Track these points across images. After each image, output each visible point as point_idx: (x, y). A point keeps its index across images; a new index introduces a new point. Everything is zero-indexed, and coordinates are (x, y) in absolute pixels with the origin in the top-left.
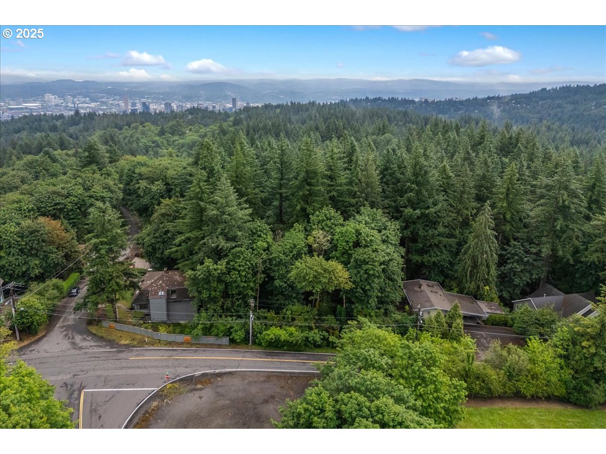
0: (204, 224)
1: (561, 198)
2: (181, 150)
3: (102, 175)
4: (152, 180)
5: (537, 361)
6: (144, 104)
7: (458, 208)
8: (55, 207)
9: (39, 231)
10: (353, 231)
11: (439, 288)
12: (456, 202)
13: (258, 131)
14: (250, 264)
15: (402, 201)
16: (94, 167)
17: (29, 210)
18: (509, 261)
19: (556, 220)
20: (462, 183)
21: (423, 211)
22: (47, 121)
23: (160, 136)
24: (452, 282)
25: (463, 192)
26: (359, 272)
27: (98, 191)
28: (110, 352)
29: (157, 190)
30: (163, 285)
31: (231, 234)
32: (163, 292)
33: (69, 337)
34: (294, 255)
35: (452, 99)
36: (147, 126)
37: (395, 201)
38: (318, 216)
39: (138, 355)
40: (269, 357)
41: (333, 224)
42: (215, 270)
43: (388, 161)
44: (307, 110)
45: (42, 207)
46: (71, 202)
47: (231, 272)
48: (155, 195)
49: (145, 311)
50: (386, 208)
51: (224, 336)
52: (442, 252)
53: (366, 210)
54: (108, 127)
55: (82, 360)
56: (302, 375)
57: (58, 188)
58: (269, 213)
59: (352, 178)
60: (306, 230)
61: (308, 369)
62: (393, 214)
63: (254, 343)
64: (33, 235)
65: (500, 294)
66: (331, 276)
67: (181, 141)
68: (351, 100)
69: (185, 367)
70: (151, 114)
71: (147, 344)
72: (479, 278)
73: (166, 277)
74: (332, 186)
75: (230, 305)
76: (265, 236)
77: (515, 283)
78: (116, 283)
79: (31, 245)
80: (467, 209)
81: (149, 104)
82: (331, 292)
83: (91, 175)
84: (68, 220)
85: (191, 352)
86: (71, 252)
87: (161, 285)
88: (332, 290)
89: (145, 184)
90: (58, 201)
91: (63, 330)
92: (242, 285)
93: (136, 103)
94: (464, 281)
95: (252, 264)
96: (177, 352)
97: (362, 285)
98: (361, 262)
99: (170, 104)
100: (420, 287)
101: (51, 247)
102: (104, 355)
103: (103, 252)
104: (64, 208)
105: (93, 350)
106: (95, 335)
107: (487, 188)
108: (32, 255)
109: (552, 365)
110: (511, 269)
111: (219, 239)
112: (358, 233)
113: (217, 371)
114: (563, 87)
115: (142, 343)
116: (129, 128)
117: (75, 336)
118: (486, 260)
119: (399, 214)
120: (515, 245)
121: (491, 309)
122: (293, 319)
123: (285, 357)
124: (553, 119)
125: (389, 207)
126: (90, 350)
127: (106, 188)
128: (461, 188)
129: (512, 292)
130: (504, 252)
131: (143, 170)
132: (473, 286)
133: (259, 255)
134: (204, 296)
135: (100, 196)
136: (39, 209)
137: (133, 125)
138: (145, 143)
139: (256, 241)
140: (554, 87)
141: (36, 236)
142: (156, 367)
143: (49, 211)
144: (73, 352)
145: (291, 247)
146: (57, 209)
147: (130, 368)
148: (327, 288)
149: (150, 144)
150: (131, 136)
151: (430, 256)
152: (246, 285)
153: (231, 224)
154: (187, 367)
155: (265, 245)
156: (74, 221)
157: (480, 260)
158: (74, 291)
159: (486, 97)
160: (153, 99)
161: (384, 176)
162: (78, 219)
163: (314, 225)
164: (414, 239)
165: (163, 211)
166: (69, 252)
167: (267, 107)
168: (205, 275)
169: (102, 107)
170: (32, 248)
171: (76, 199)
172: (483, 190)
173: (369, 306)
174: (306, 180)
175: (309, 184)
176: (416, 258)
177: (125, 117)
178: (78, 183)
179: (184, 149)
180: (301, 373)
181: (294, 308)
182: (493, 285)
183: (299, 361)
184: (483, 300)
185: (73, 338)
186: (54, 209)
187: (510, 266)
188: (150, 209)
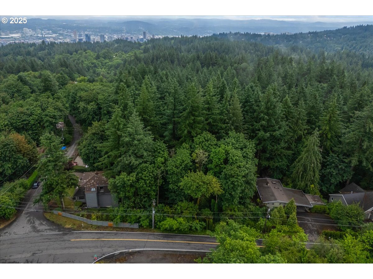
0: (121, 146)
1: (368, 126)
2: (110, 70)
3: (54, 99)
4: (88, 102)
5: (351, 252)
6: (87, 35)
7: (295, 129)
8: (23, 123)
9: (10, 144)
10: (224, 151)
11: (280, 184)
12: (293, 125)
13: (160, 58)
14: (153, 174)
15: (257, 126)
16: (48, 93)
17: (5, 125)
18: (328, 167)
19: (363, 141)
20: (298, 113)
21: (272, 133)
22: (24, 48)
23: (97, 60)
24: (288, 179)
25: (299, 119)
26: (227, 183)
27: (51, 112)
28: (58, 234)
29: (92, 109)
30: (95, 183)
31: (139, 154)
32: (94, 189)
33: (31, 222)
34: (183, 168)
35: (285, 34)
36: (88, 52)
37: (252, 125)
38: (199, 139)
39: (77, 238)
40: (166, 239)
41: (209, 144)
42: (128, 180)
43: (248, 96)
44: (192, 42)
45: (14, 123)
46: (33, 119)
47: (139, 180)
48: (90, 112)
49: (83, 201)
50: (246, 130)
51: (135, 223)
52: (282, 159)
53: (232, 133)
54: (63, 53)
55: (39, 241)
56: (188, 253)
57: (24, 109)
58: (166, 133)
59: (223, 110)
60: (191, 148)
61: (192, 249)
62: (250, 134)
63: (155, 227)
64: (6, 147)
65: (321, 188)
66: (208, 186)
67: (110, 63)
68: (220, 34)
69: (108, 247)
70: (91, 43)
71: (83, 228)
72: (308, 179)
73: (97, 177)
74: (209, 115)
75: (139, 201)
76: (163, 153)
77: (331, 182)
78: (61, 186)
79: (5, 154)
80: (301, 130)
81: (90, 35)
82: (208, 197)
83: (47, 99)
84: (32, 131)
85: (113, 234)
86: (33, 157)
87: (93, 183)
88: (208, 196)
89: (83, 105)
90: (24, 119)
91: (27, 216)
92: (147, 189)
93: (81, 35)
94: (297, 180)
95: (154, 175)
96: (103, 235)
97: (229, 191)
98: (229, 176)
99: (104, 36)
100: (267, 184)
101: (19, 155)
102: (55, 237)
103: (50, 168)
104: (29, 123)
105: (47, 233)
106: (48, 220)
107: (315, 115)
108: (6, 161)
109: (361, 256)
110: (330, 172)
111: (131, 157)
112: (227, 153)
113: (130, 250)
114: (358, 26)
115: (79, 228)
116: (77, 53)
117: (35, 221)
118: (313, 168)
119: (254, 134)
120: (332, 156)
121: (315, 201)
122: (182, 212)
123: (177, 239)
124: (350, 48)
125: (248, 129)
126: (45, 233)
127: (57, 109)
128: (298, 116)
129: (329, 187)
130: (324, 160)
131: (83, 94)
132: (303, 184)
133: (159, 167)
134: (121, 196)
135: (53, 115)
136: (12, 124)
137: (79, 52)
138: (87, 64)
139: (157, 156)
140: (352, 26)
141: (8, 148)
142: (89, 247)
143: (19, 125)
144: (33, 234)
145: (181, 162)
146: (24, 124)
147: (71, 248)
148: (205, 194)
149: (90, 65)
150: (78, 59)
151: (274, 162)
152: (150, 189)
153: (139, 147)
154: (110, 247)
155: (163, 160)
156: (36, 131)
157: (309, 168)
158: (36, 184)
159: (308, 32)
160: (92, 31)
161: (245, 107)
162: (39, 130)
163: (197, 144)
164: (264, 151)
165: (94, 131)
166: (32, 158)
167: (166, 39)
168: (121, 183)
169: (60, 37)
170: (5, 156)
171: (37, 117)
172: (312, 117)
173: (233, 203)
174: (191, 112)
175: (194, 115)
176: (265, 163)
177: (74, 45)
178: (38, 106)
179: (112, 68)
180: (187, 252)
181: (183, 205)
182: (316, 184)
183: (185, 242)
184: (309, 193)
185: (34, 223)
186: (22, 124)
187: (328, 170)
188: (87, 121)
